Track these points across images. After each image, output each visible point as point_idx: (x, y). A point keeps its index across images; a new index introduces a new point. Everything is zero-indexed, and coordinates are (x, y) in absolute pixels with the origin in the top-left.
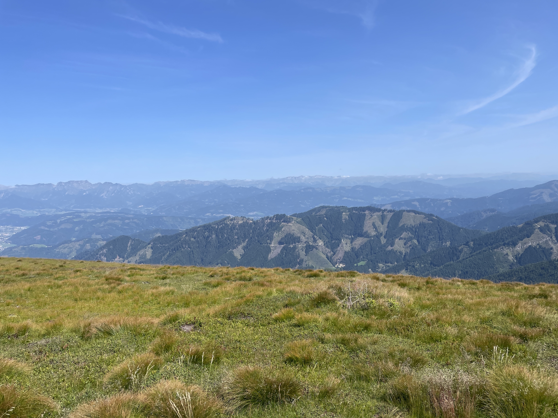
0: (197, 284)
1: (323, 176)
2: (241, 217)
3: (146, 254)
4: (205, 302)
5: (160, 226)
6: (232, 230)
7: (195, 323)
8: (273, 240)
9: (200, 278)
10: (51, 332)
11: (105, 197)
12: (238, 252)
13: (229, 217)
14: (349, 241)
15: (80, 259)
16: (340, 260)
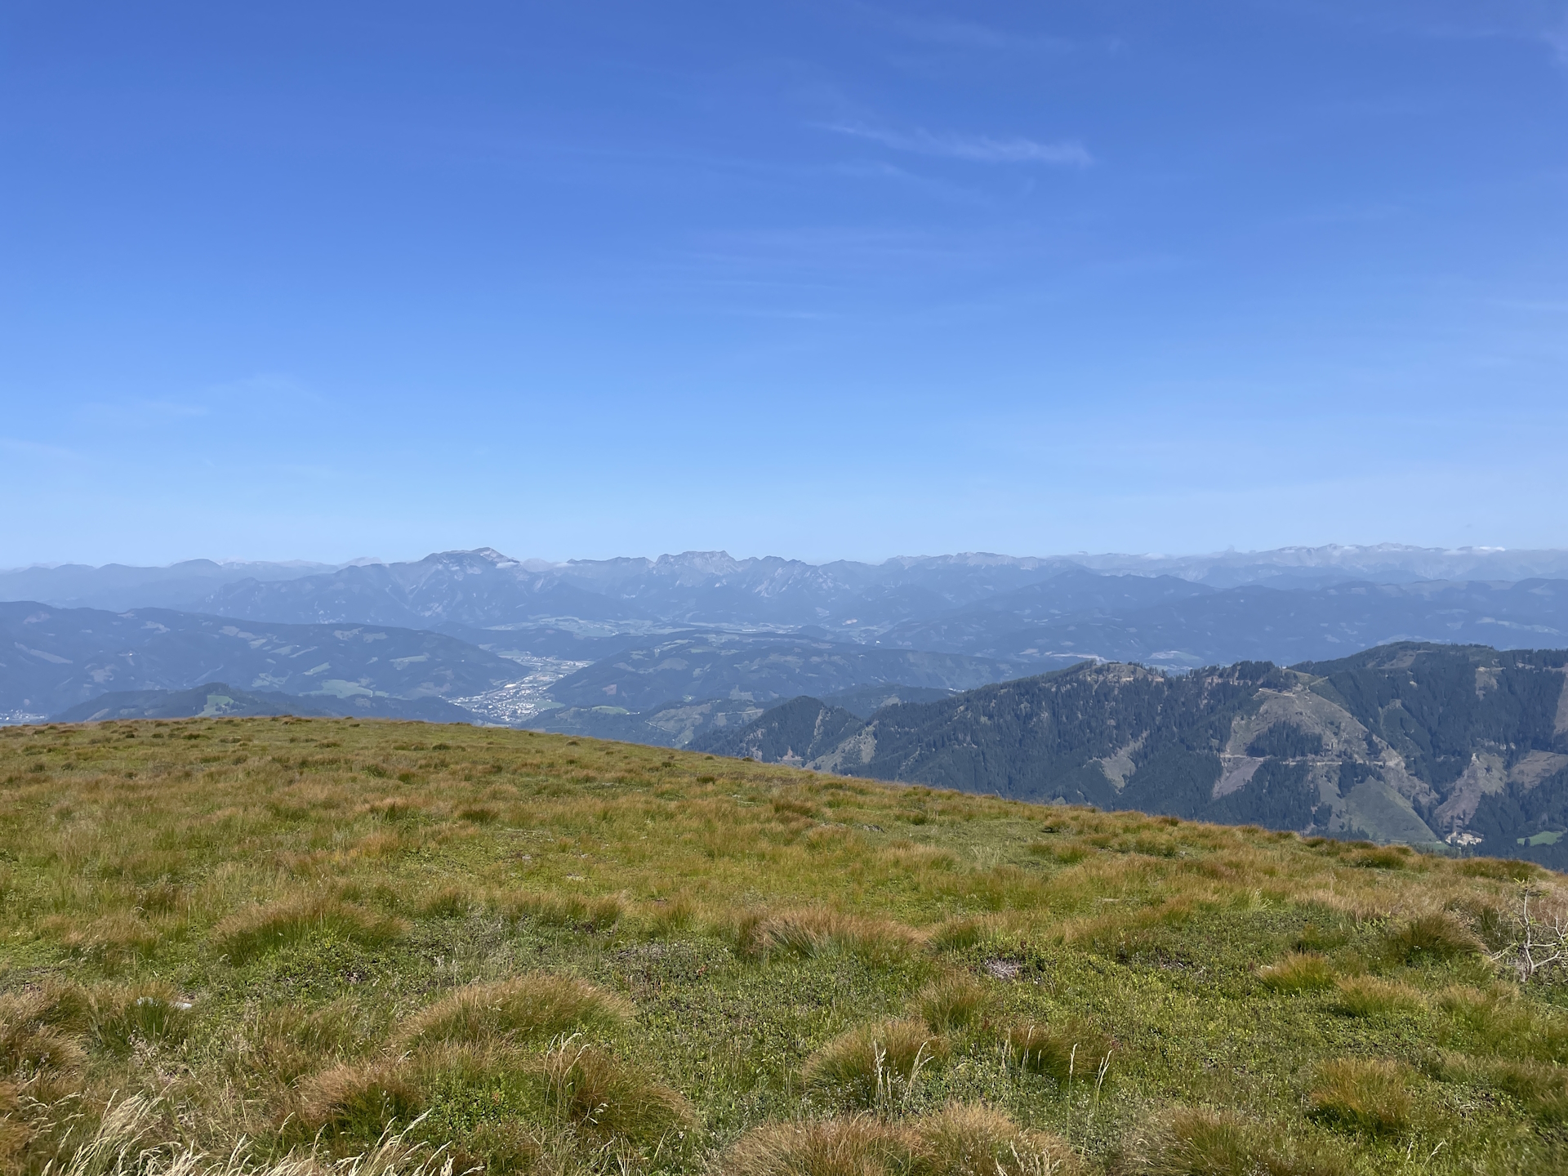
0: (1014, 848)
1: (1407, 547)
2: (1130, 664)
3: (860, 751)
4: (1045, 903)
5: (898, 678)
6: (1099, 702)
7: (1024, 958)
8: (1228, 739)
9: (1016, 831)
10: (669, 929)
11: (766, 595)
12: (1117, 768)
13: (1092, 662)
14: (1498, 762)
15: (704, 749)
16: (1463, 820)
